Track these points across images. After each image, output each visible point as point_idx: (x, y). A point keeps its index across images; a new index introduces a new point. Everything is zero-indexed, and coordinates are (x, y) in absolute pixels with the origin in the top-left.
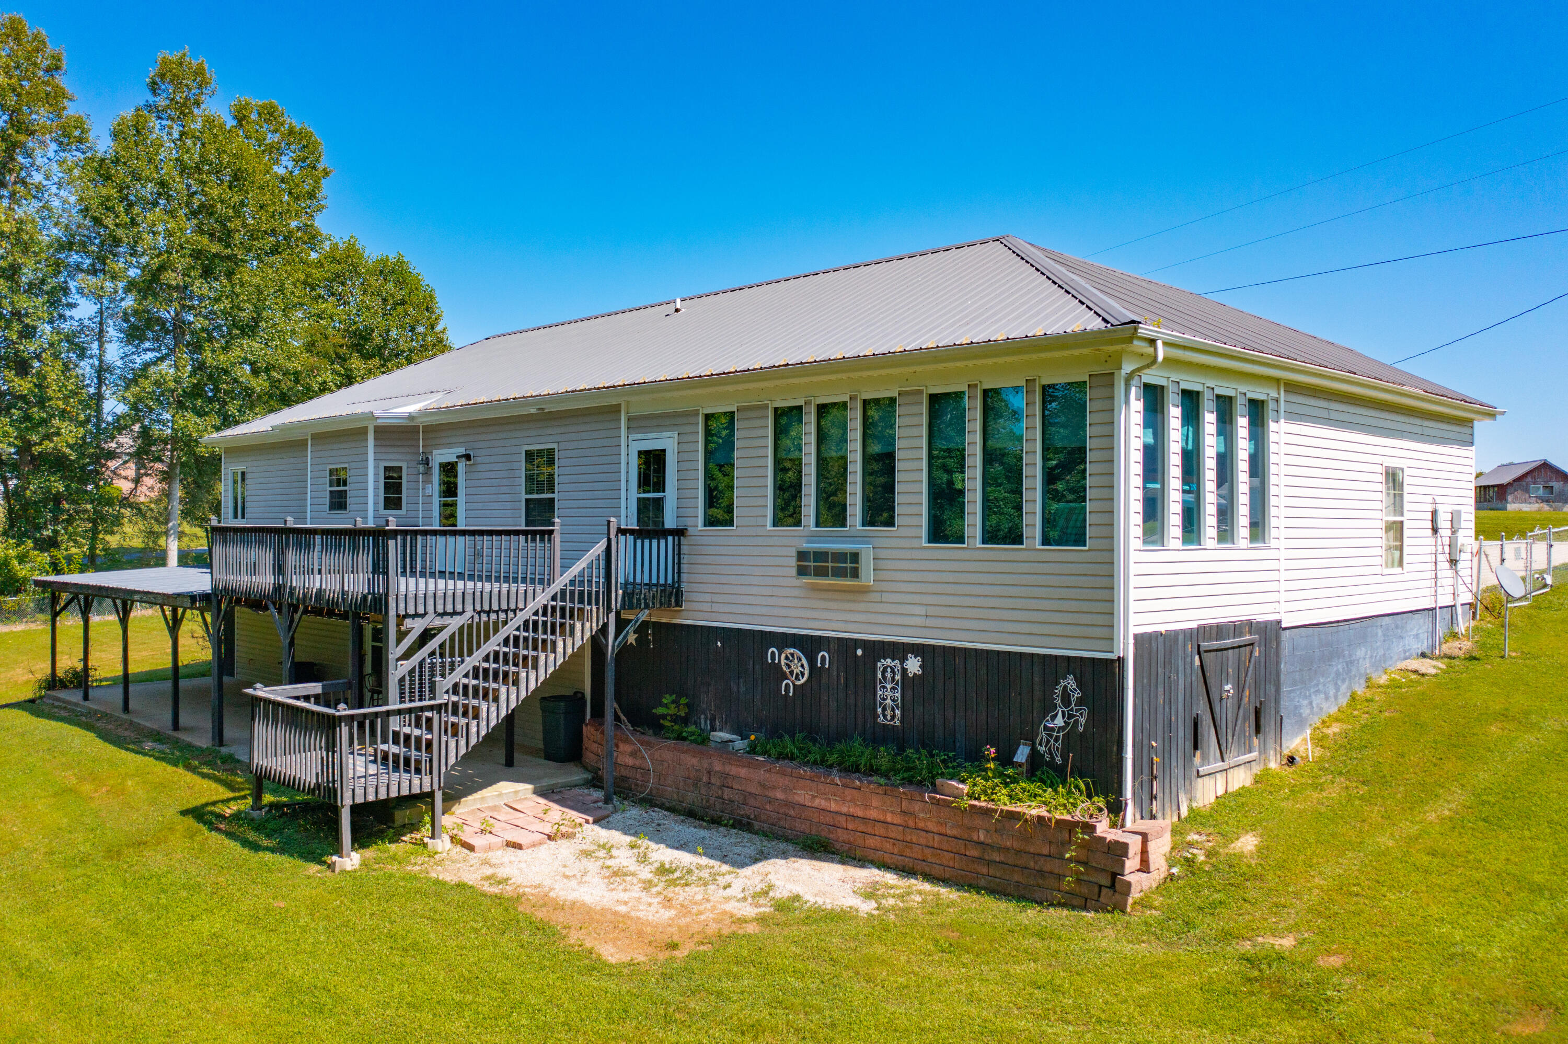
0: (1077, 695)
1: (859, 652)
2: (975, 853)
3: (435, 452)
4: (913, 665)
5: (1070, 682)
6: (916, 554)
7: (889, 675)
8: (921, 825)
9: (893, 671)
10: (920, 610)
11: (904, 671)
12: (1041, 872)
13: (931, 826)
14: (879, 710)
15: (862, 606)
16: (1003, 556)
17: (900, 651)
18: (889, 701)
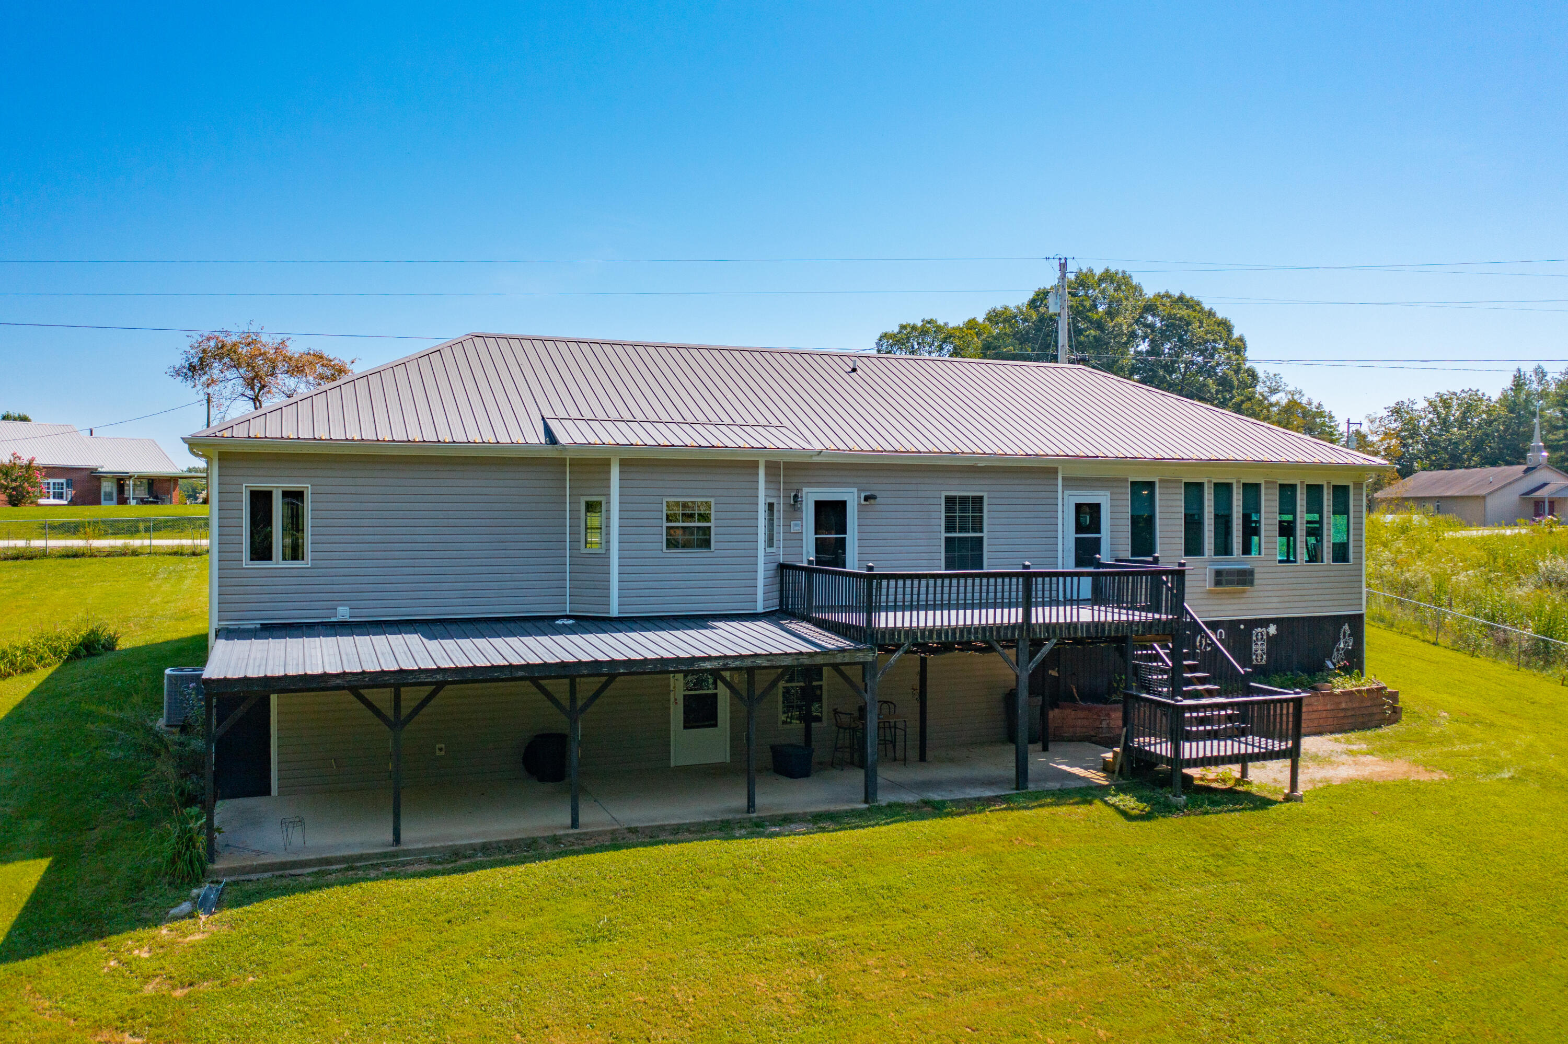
0: (1348, 632)
1: (1242, 627)
2: (1341, 715)
3: (805, 490)
4: (1272, 630)
5: (1346, 627)
6: (1274, 569)
7: (1260, 637)
8: (1315, 708)
9: (1262, 635)
10: (1276, 600)
11: (1268, 633)
12: (1371, 715)
13: (1320, 708)
14: (1254, 657)
15: (1243, 601)
16: (1317, 568)
17: (1265, 623)
18: (1259, 652)
